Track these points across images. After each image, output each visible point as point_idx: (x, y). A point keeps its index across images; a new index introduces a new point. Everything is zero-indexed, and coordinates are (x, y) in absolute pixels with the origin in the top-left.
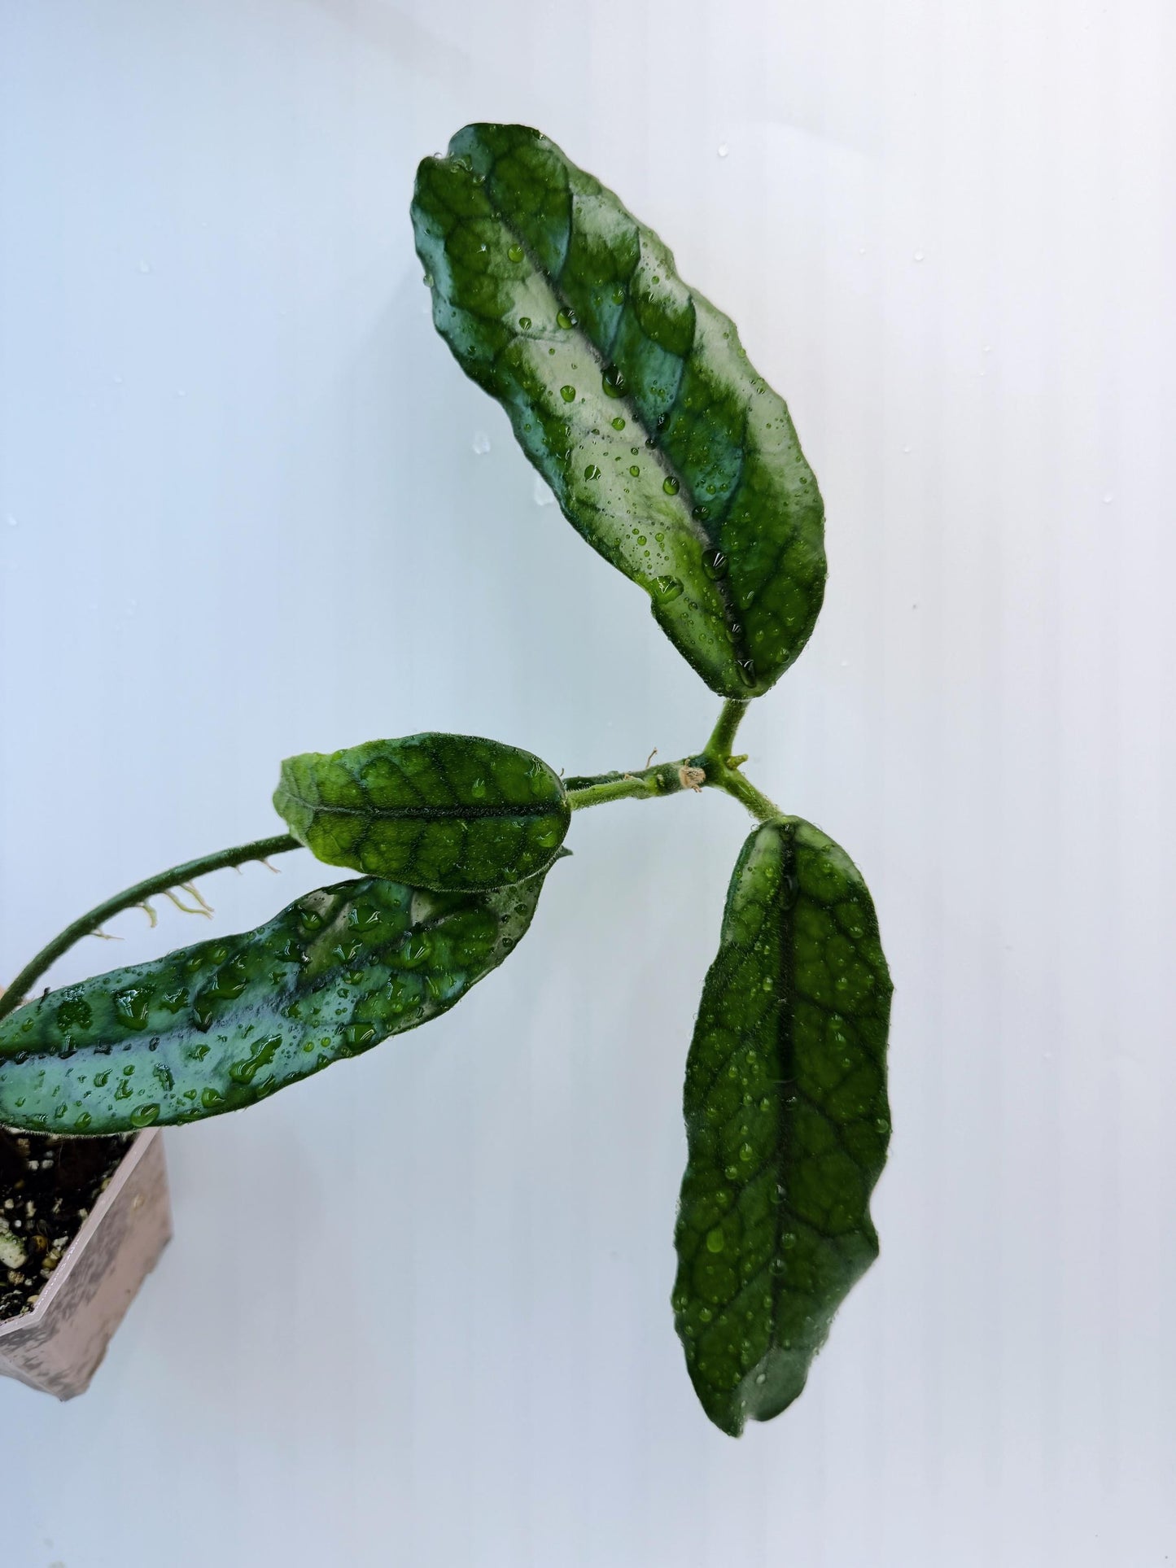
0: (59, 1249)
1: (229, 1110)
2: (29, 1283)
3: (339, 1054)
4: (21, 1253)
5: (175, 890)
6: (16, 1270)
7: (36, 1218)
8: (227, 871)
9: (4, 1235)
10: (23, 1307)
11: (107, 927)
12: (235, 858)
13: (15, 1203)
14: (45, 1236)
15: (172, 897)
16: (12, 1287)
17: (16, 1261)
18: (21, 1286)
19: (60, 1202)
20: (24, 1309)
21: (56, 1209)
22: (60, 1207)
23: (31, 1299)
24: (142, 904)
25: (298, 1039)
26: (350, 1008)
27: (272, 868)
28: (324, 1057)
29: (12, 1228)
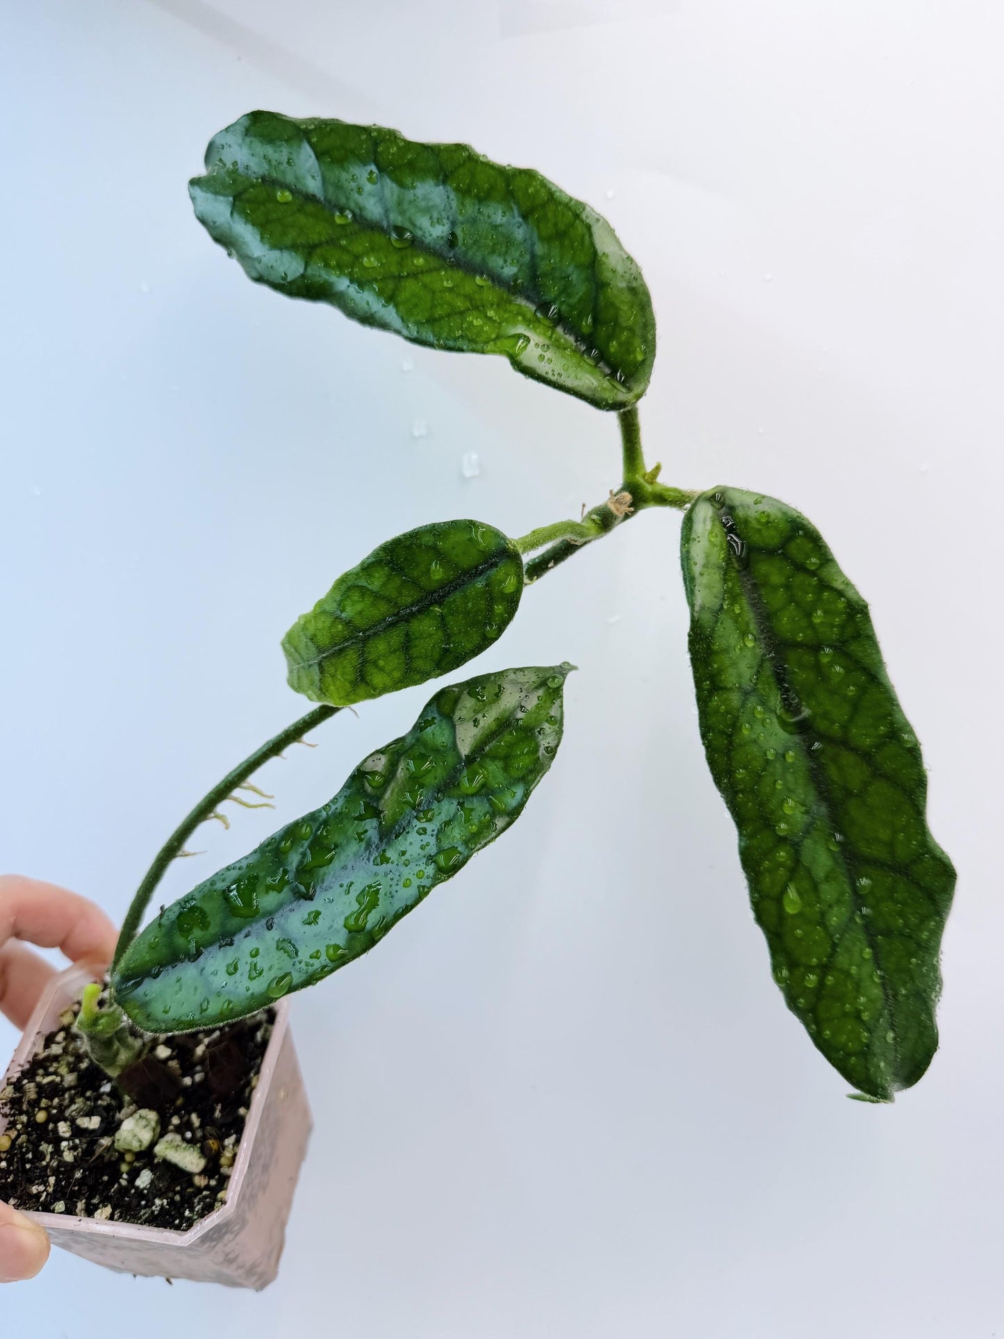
0: (231, 1147)
1: (354, 958)
2: (213, 1183)
3: (436, 881)
4: (200, 1157)
5: (236, 793)
6: (200, 1174)
7: (202, 1126)
8: (273, 761)
9: (180, 1146)
10: (216, 1204)
11: (189, 845)
12: (275, 748)
13: (181, 1118)
14: (215, 1138)
15: (235, 799)
16: (199, 1190)
17: (198, 1165)
18: (207, 1187)
19: (219, 1107)
20: (217, 1204)
21: (217, 1114)
22: (221, 1111)
23: (220, 1195)
24: (212, 815)
25: (395, 880)
26: (433, 841)
27: (309, 745)
28: (424, 887)
29: (184, 1139)
